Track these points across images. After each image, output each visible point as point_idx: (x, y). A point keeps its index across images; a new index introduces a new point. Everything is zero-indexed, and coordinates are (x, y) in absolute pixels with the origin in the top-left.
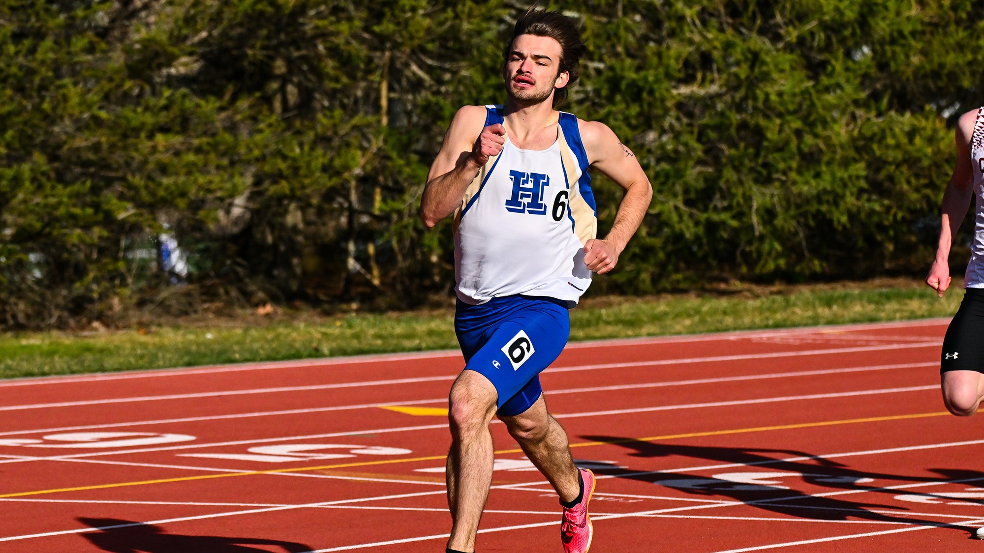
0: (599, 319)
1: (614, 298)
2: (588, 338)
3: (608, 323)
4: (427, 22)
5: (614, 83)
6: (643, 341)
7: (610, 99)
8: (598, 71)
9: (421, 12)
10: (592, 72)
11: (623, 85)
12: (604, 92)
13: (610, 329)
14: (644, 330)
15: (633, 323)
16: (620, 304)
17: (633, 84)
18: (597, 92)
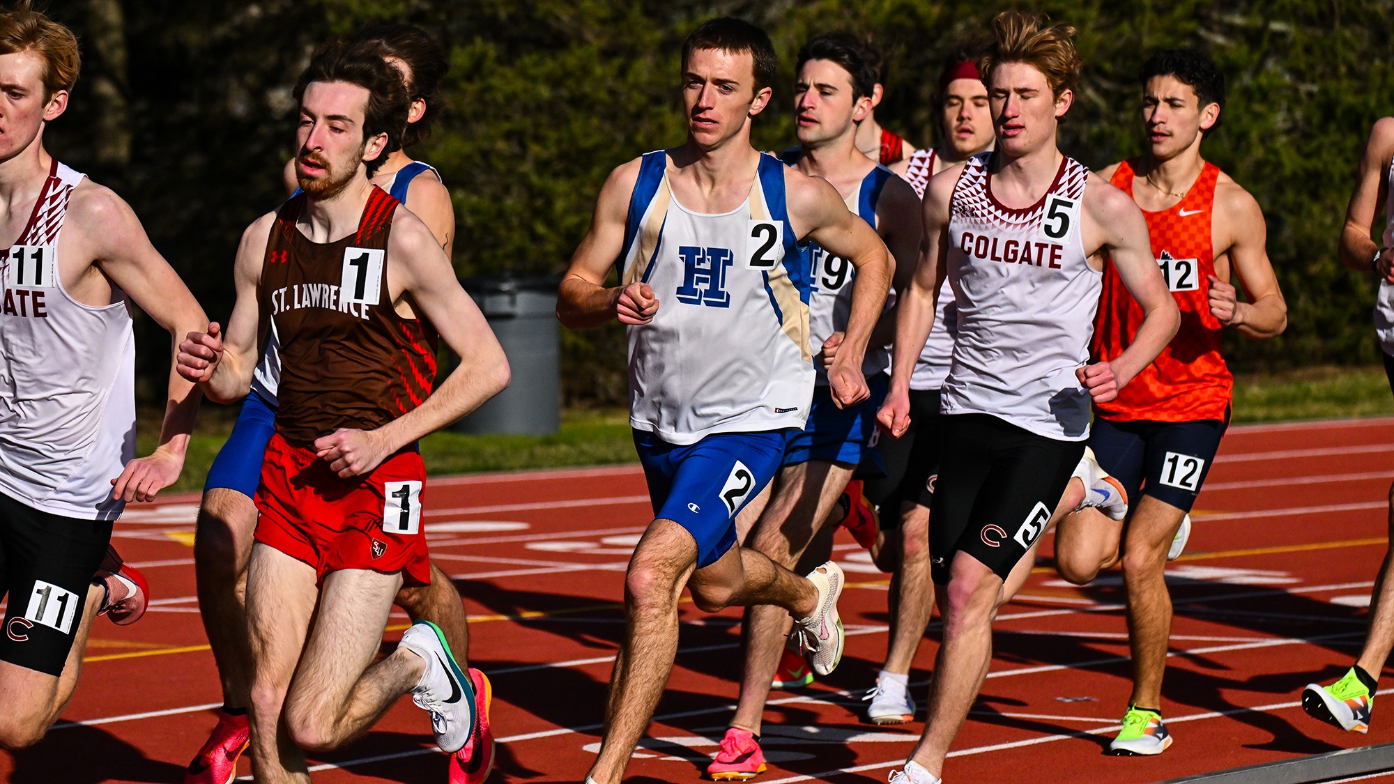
0: (1307, 395)
1: (1330, 369)
2: (1290, 417)
3: (1317, 399)
4: (1098, 37)
5: (1328, 108)
6: (1355, 422)
7: (1323, 128)
8: (1310, 95)
9: (1090, 25)
10: (1303, 96)
11: (1339, 112)
12: (1316, 120)
13: (1315, 408)
14: (1358, 409)
15: (1346, 400)
16: (1335, 376)
17: (1350, 110)
18: (1308, 120)
